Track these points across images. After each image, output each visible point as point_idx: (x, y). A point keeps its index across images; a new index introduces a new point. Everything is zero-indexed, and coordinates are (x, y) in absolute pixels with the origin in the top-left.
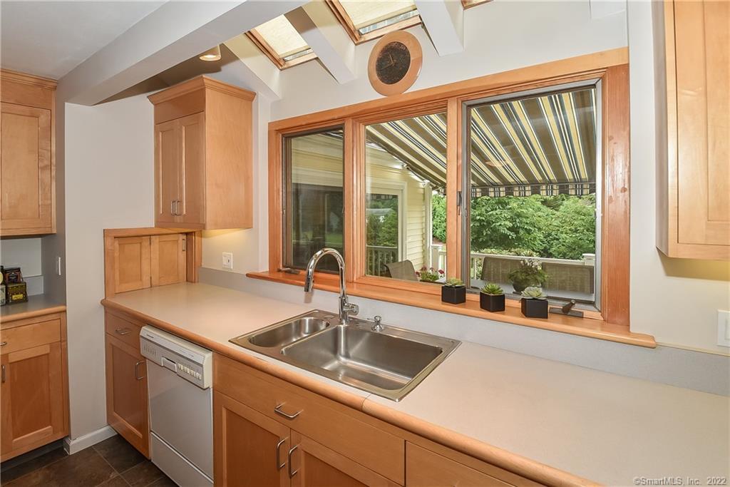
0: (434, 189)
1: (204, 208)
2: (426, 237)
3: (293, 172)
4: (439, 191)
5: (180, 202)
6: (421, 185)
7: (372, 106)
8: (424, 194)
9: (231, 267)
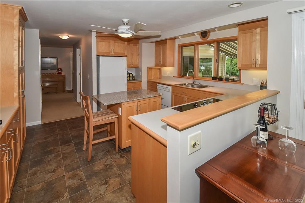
0: (227, 56)
1: (166, 63)
2: (223, 72)
3: (183, 53)
4: (229, 56)
5: (161, 61)
6: (222, 55)
7: (200, 42)
8: (222, 58)
9: (169, 75)
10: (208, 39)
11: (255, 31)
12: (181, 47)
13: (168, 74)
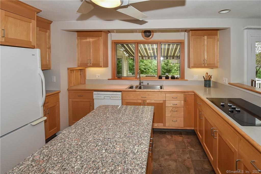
7: (142, 41)
9: (100, 78)
10: (152, 39)
11: (203, 37)
12: (116, 43)
13: (97, 77)
